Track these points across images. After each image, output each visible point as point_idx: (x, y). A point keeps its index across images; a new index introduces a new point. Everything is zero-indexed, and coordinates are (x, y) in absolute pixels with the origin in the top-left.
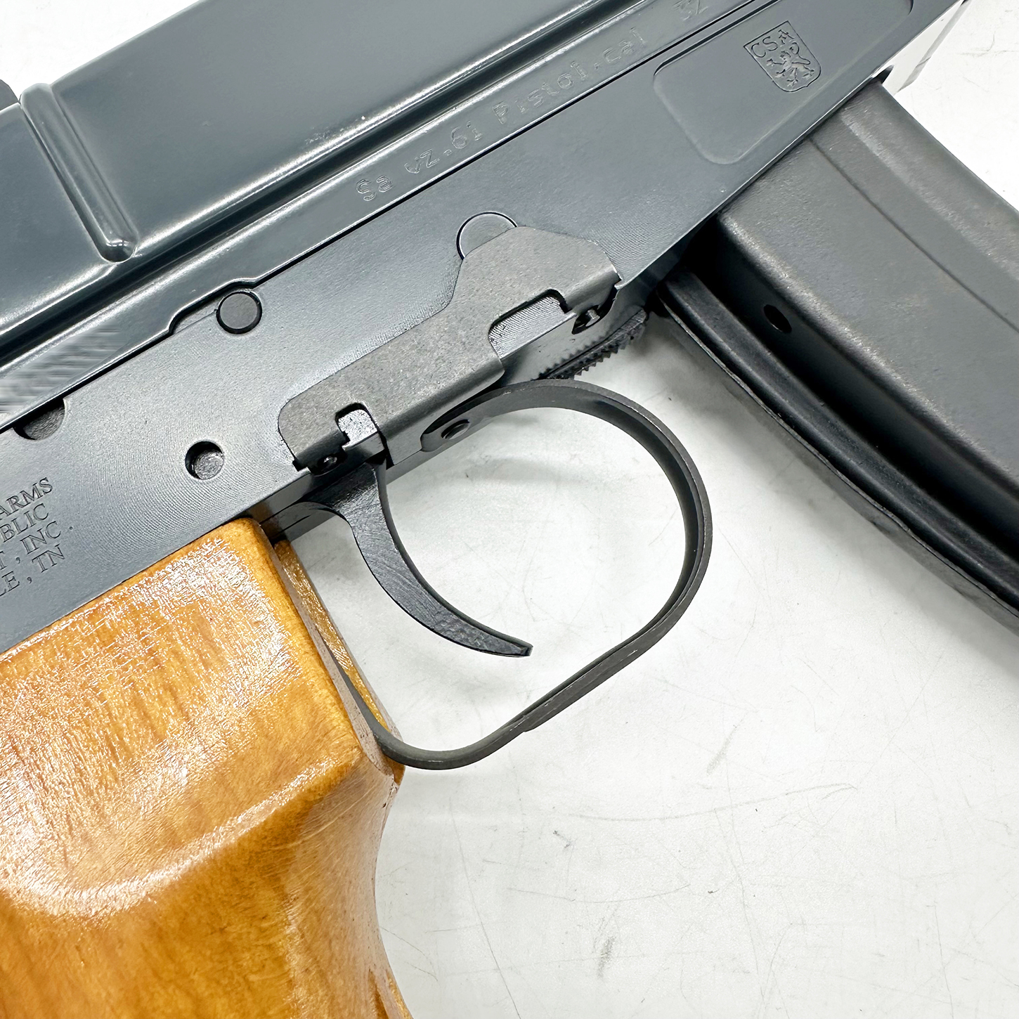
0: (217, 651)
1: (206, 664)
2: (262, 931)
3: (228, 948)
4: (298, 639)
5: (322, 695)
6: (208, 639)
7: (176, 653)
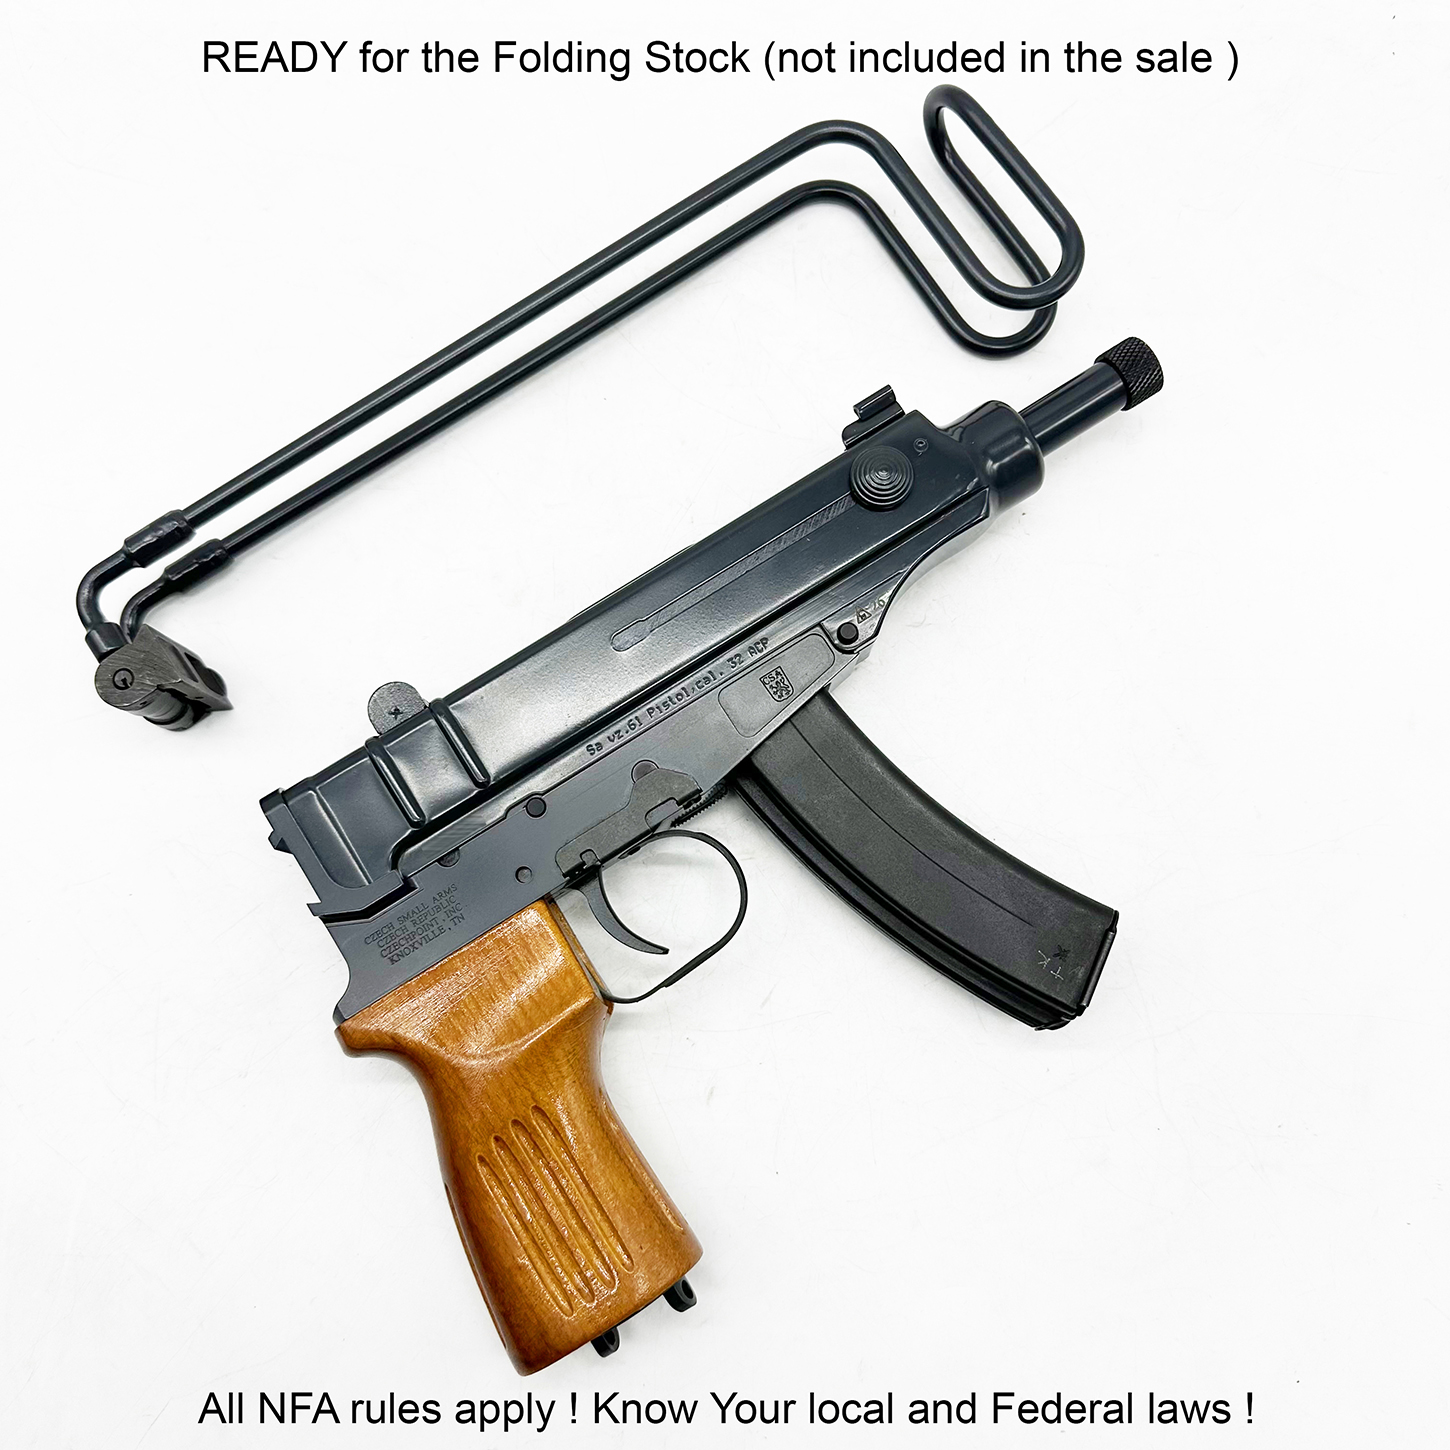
0: (534, 956)
1: (529, 962)
2: (557, 1066)
3: (545, 1072)
4: (567, 950)
5: (578, 973)
6: (529, 951)
7: (516, 958)
